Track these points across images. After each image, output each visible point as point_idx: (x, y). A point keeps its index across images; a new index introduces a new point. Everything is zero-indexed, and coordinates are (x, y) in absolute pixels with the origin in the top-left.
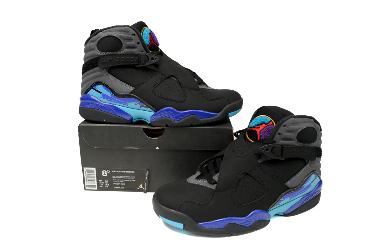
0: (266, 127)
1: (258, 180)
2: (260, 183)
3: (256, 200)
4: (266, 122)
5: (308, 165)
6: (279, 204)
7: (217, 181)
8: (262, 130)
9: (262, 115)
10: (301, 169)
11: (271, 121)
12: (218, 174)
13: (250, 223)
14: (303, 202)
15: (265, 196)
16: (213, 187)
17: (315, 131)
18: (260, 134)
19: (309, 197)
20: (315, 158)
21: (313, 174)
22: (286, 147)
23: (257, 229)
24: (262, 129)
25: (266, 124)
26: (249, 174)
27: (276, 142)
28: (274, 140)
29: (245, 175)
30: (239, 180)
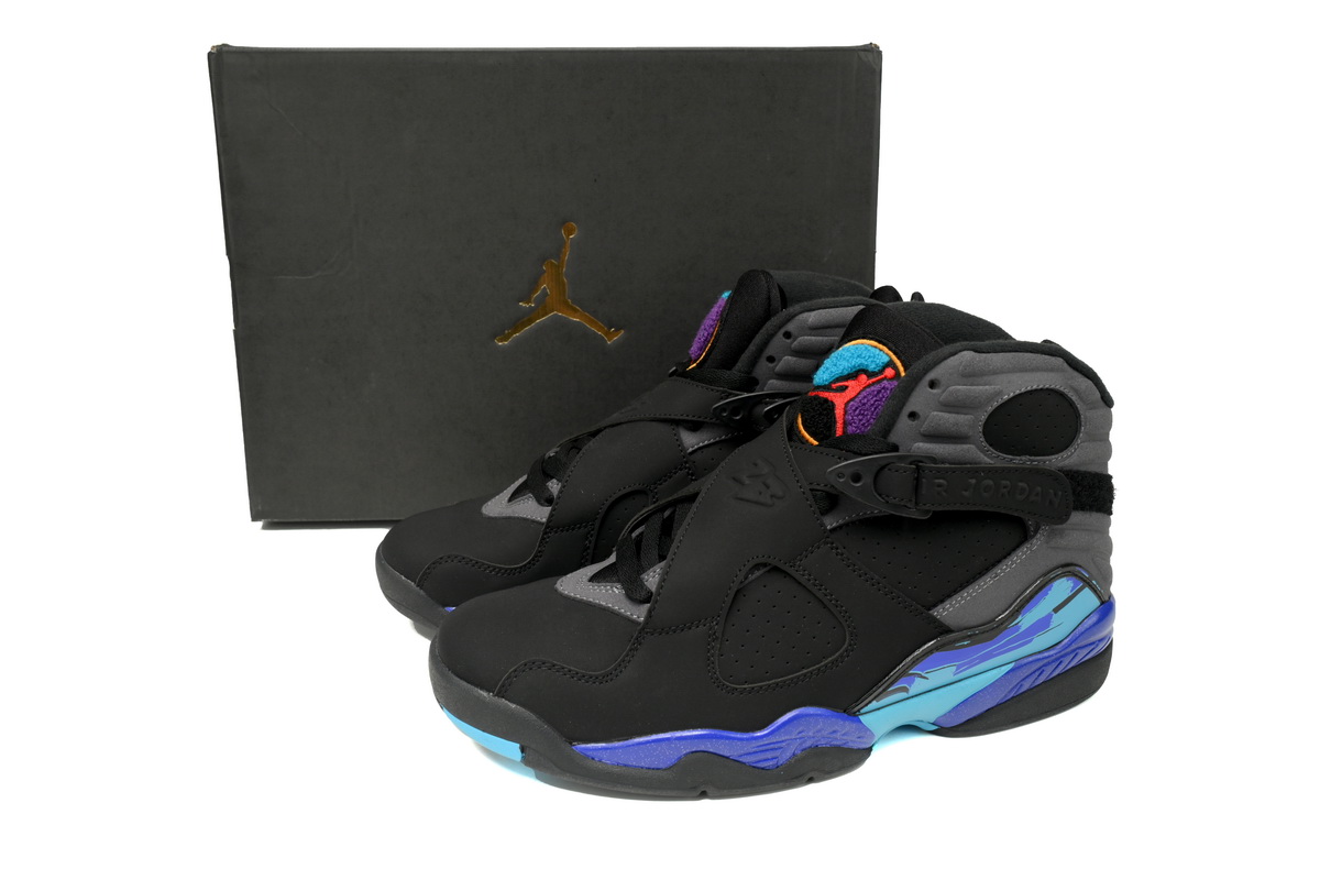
0: (869, 386)
1: (819, 594)
2: (825, 607)
3: (805, 671)
4: (872, 367)
5: (1036, 543)
6: (905, 690)
7: (653, 590)
8: (852, 400)
9: (863, 338)
10: (1005, 557)
11: (890, 364)
12: (663, 564)
13: (777, 753)
14: (1020, 684)
15: (841, 656)
16: (638, 613)
17: (1071, 404)
18: (844, 415)
19: (1044, 665)
20: (1068, 516)
21: (1064, 579)
22: (931, 470)
23: (811, 780)
24: (853, 394)
25: (870, 374)
26: (785, 568)
27: (901, 448)
28: (893, 438)
29: (769, 571)
30: (738, 592)
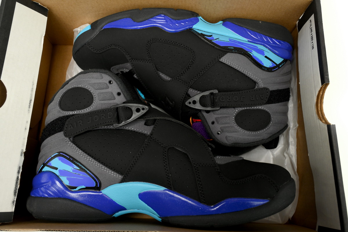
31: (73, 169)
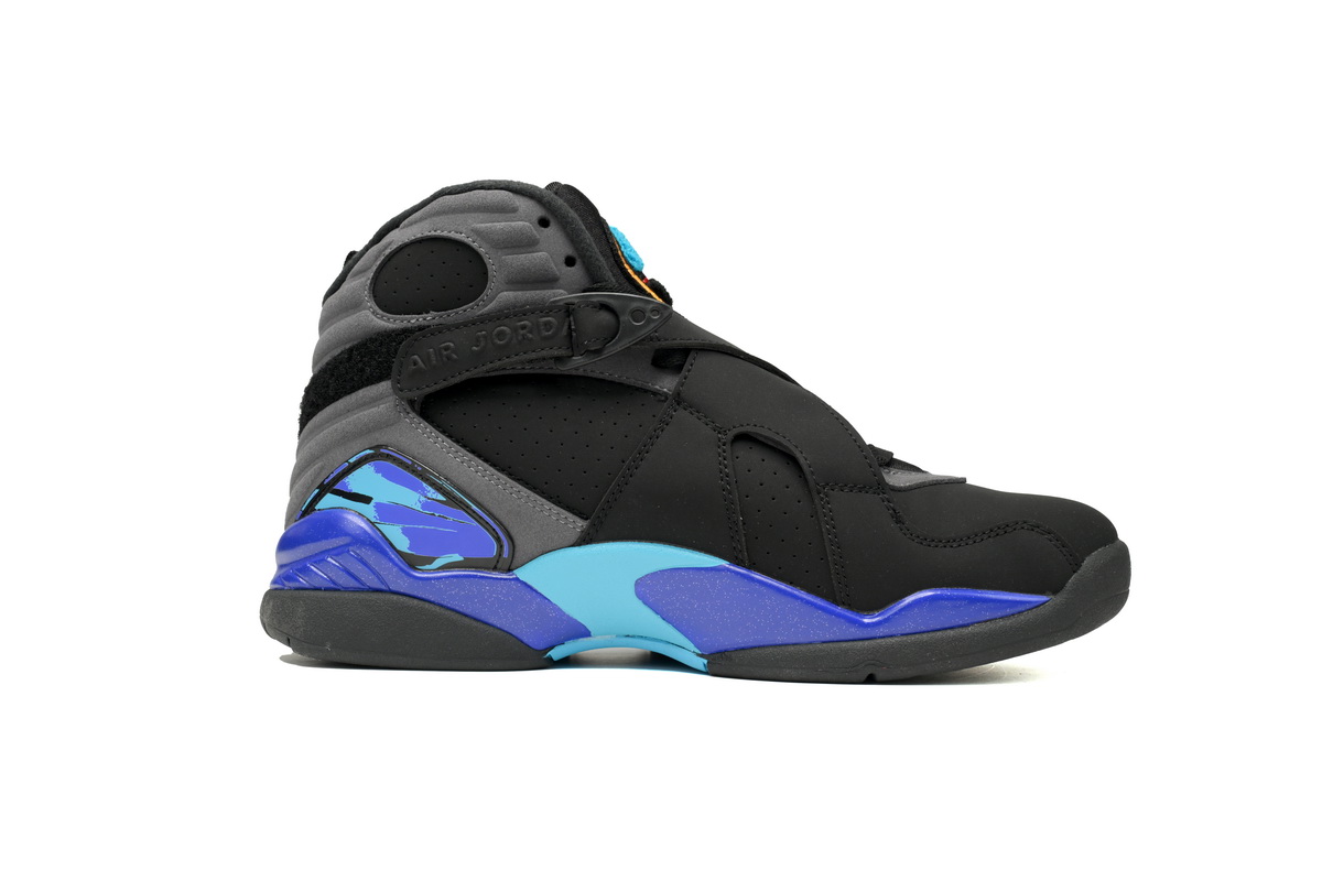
31: (423, 499)
